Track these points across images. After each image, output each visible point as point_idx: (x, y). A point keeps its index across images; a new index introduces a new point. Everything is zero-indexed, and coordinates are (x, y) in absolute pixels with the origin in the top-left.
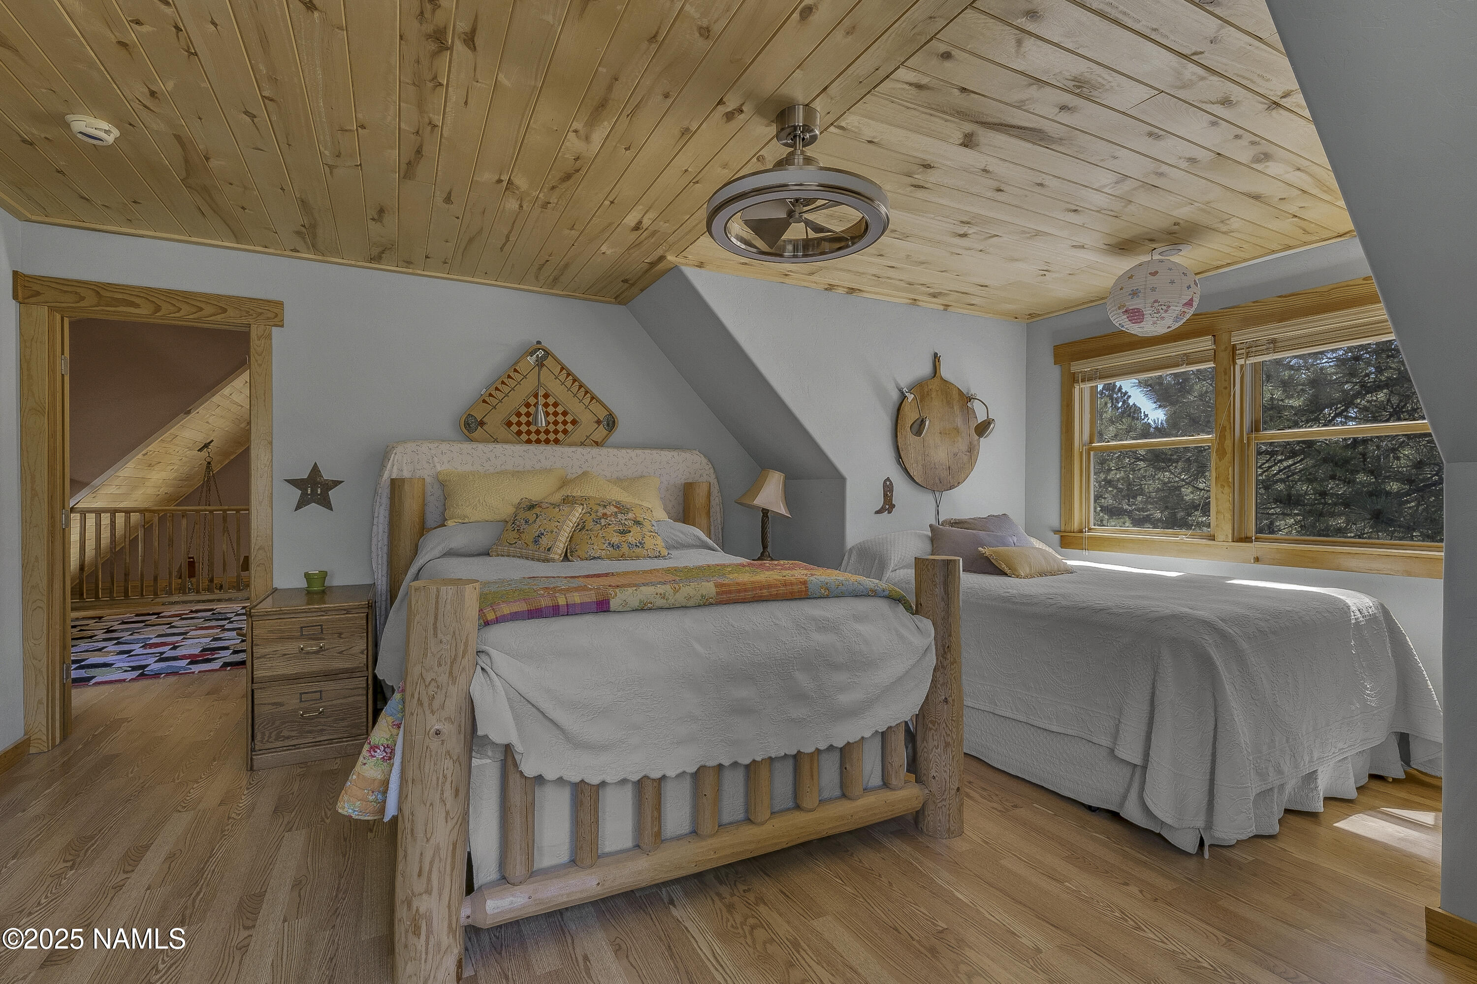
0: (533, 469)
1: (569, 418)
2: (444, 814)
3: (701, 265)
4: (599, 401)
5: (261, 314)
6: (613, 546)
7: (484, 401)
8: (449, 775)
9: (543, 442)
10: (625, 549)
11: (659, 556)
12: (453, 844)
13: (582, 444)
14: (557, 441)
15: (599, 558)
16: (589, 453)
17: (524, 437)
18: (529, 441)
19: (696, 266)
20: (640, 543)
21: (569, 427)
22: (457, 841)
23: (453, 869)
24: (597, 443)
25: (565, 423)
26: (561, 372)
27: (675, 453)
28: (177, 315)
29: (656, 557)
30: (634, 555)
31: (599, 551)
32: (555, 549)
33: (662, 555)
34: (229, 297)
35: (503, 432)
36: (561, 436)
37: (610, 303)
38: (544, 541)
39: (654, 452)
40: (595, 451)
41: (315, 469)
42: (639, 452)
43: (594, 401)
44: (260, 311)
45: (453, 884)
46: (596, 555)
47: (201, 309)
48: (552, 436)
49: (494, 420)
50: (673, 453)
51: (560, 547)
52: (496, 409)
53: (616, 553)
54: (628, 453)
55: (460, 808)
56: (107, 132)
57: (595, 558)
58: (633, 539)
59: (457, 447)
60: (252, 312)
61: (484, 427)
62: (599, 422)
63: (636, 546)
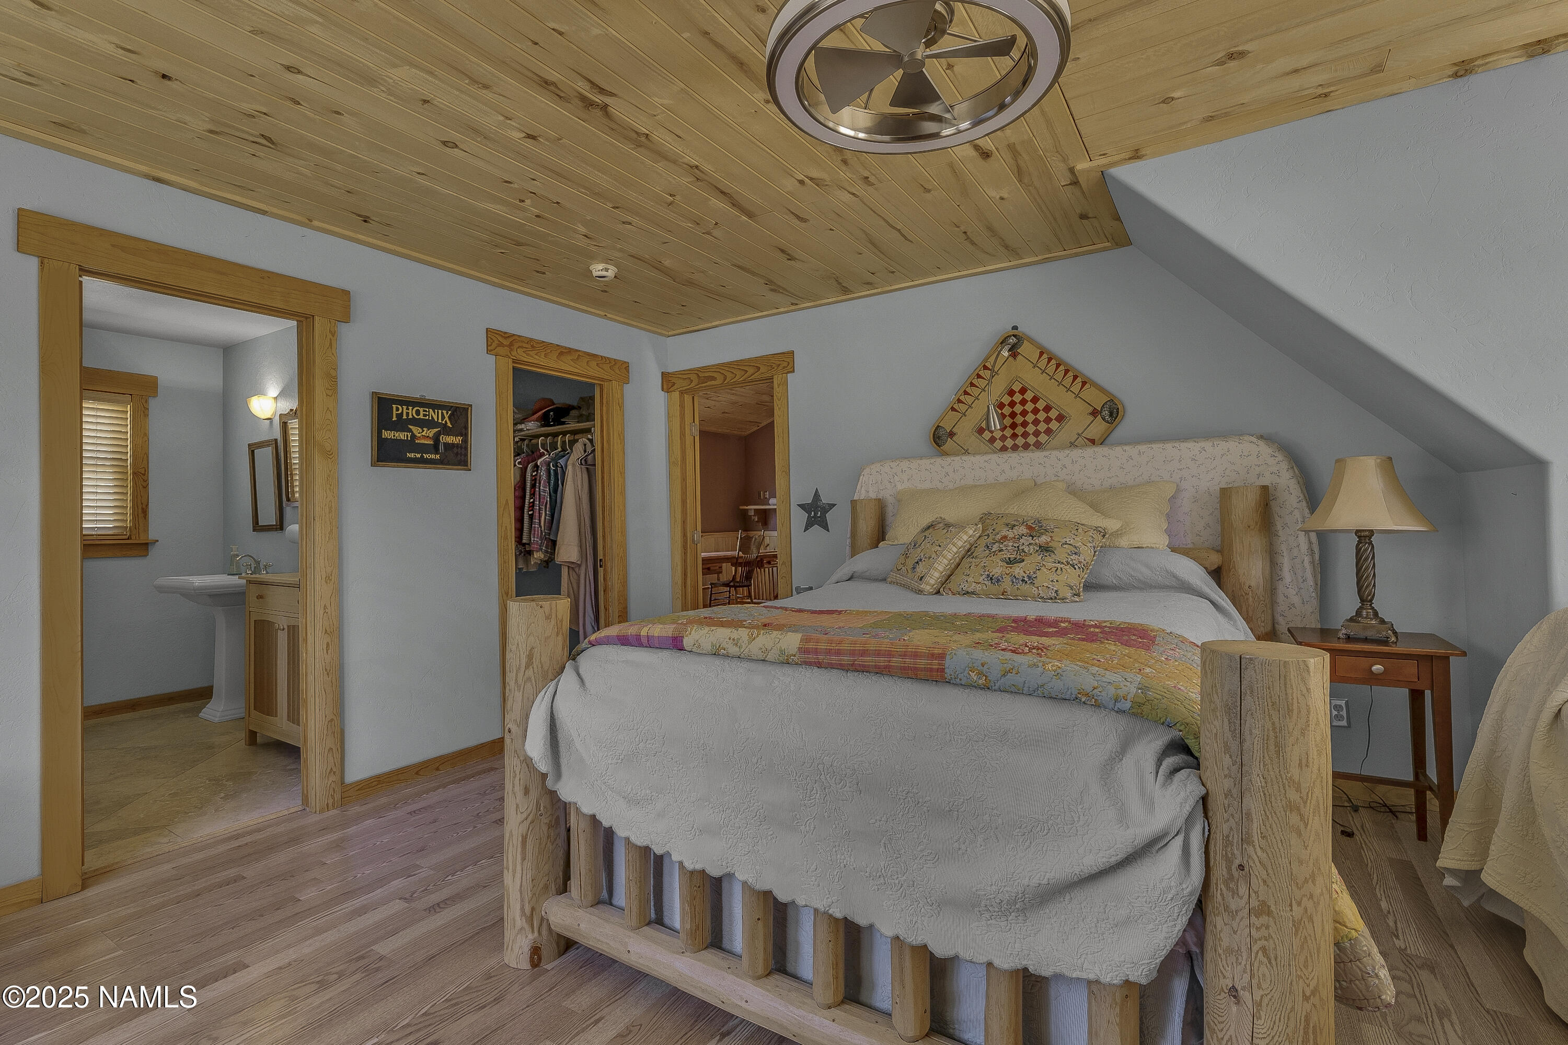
0: (996, 482)
1: (1053, 414)
2: (515, 806)
3: (1136, 155)
4: (1095, 385)
5: (779, 365)
6: (991, 579)
7: (953, 409)
8: (518, 773)
9: (1021, 449)
10: (1006, 584)
11: (1056, 598)
12: (522, 836)
13: (1072, 445)
14: (1038, 445)
15: (973, 593)
16: (1067, 456)
17: (998, 444)
18: (1004, 449)
19: (1130, 159)
20: (1029, 577)
21: (1054, 425)
22: (527, 835)
23: (523, 859)
24: (1093, 442)
25: (1048, 420)
26: (1040, 357)
27: (1207, 445)
28: (735, 380)
29: (1051, 599)
30: (1018, 593)
31: (974, 584)
32: (927, 579)
33: (1061, 596)
34: (761, 357)
35: (973, 441)
36: (1043, 438)
37: (1105, 249)
38: (921, 569)
39: (1169, 446)
40: (1090, 451)
41: (817, 495)
42: (1142, 448)
43: (1087, 386)
44: (779, 363)
45: (524, 872)
46: (970, 590)
47: (747, 371)
48: (1031, 440)
49: (965, 429)
50: (1202, 444)
51: (934, 577)
52: (965, 416)
53: (995, 589)
54: (1125, 451)
55: (531, 806)
56: (607, 270)
57: (968, 592)
58: (1021, 572)
59: (925, 463)
60: (774, 365)
61: (954, 438)
62: (1095, 413)
63: (1023, 580)
